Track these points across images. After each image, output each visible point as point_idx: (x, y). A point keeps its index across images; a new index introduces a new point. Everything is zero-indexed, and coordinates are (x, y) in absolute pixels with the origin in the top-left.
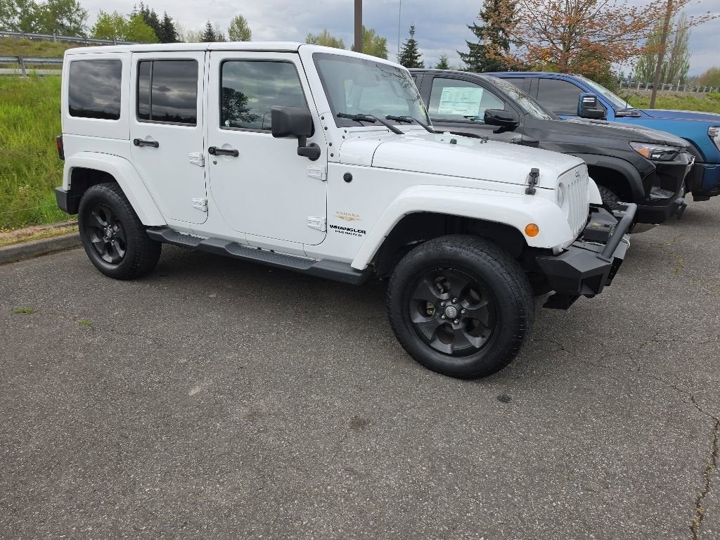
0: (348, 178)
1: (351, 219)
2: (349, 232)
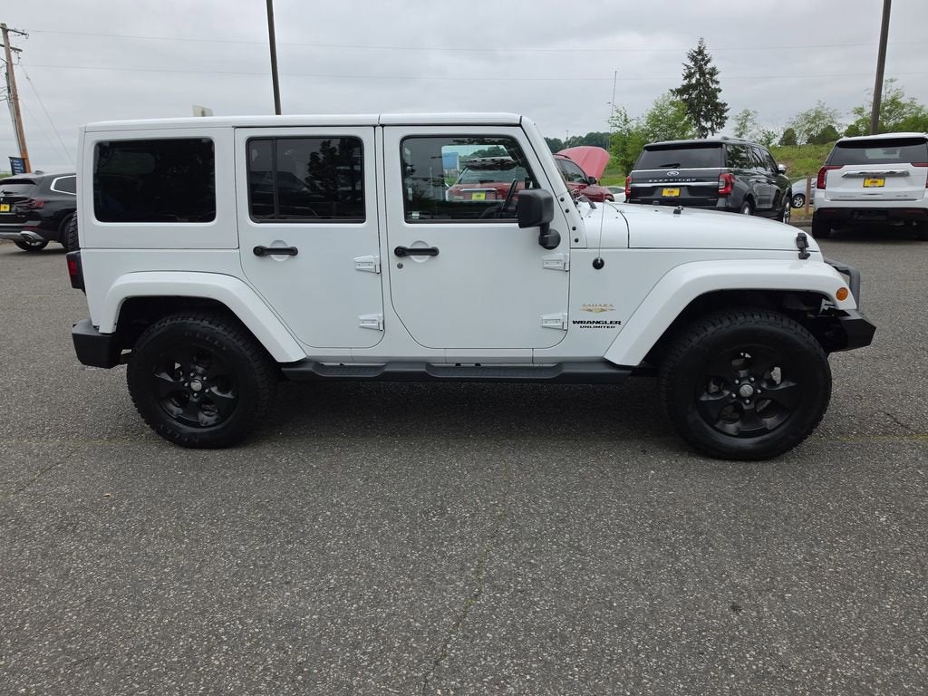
0: (598, 265)
1: (602, 310)
2: (598, 325)
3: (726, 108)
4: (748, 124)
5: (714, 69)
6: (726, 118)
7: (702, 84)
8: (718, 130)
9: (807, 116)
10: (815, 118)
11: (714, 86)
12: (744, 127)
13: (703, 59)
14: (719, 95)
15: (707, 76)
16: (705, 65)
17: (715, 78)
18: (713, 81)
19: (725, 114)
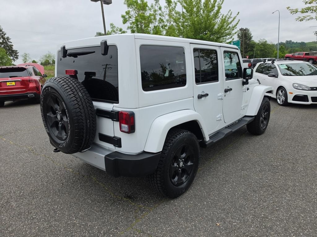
0: (248, 89)
3: (17, 52)
4: (27, 58)
5: (8, 37)
6: (18, 56)
7: (4, 43)
8: (16, 60)
9: (46, 56)
10: (48, 57)
11: (10, 44)
12: (26, 59)
13: (3, 33)
14: (13, 47)
15: (6, 40)
16: (4, 36)
17: (9, 41)
18: (9, 42)
19: (18, 54)
